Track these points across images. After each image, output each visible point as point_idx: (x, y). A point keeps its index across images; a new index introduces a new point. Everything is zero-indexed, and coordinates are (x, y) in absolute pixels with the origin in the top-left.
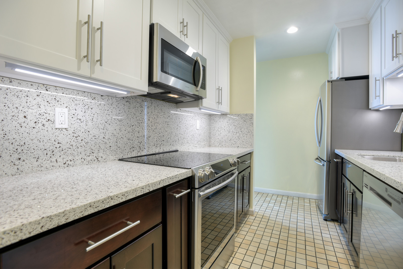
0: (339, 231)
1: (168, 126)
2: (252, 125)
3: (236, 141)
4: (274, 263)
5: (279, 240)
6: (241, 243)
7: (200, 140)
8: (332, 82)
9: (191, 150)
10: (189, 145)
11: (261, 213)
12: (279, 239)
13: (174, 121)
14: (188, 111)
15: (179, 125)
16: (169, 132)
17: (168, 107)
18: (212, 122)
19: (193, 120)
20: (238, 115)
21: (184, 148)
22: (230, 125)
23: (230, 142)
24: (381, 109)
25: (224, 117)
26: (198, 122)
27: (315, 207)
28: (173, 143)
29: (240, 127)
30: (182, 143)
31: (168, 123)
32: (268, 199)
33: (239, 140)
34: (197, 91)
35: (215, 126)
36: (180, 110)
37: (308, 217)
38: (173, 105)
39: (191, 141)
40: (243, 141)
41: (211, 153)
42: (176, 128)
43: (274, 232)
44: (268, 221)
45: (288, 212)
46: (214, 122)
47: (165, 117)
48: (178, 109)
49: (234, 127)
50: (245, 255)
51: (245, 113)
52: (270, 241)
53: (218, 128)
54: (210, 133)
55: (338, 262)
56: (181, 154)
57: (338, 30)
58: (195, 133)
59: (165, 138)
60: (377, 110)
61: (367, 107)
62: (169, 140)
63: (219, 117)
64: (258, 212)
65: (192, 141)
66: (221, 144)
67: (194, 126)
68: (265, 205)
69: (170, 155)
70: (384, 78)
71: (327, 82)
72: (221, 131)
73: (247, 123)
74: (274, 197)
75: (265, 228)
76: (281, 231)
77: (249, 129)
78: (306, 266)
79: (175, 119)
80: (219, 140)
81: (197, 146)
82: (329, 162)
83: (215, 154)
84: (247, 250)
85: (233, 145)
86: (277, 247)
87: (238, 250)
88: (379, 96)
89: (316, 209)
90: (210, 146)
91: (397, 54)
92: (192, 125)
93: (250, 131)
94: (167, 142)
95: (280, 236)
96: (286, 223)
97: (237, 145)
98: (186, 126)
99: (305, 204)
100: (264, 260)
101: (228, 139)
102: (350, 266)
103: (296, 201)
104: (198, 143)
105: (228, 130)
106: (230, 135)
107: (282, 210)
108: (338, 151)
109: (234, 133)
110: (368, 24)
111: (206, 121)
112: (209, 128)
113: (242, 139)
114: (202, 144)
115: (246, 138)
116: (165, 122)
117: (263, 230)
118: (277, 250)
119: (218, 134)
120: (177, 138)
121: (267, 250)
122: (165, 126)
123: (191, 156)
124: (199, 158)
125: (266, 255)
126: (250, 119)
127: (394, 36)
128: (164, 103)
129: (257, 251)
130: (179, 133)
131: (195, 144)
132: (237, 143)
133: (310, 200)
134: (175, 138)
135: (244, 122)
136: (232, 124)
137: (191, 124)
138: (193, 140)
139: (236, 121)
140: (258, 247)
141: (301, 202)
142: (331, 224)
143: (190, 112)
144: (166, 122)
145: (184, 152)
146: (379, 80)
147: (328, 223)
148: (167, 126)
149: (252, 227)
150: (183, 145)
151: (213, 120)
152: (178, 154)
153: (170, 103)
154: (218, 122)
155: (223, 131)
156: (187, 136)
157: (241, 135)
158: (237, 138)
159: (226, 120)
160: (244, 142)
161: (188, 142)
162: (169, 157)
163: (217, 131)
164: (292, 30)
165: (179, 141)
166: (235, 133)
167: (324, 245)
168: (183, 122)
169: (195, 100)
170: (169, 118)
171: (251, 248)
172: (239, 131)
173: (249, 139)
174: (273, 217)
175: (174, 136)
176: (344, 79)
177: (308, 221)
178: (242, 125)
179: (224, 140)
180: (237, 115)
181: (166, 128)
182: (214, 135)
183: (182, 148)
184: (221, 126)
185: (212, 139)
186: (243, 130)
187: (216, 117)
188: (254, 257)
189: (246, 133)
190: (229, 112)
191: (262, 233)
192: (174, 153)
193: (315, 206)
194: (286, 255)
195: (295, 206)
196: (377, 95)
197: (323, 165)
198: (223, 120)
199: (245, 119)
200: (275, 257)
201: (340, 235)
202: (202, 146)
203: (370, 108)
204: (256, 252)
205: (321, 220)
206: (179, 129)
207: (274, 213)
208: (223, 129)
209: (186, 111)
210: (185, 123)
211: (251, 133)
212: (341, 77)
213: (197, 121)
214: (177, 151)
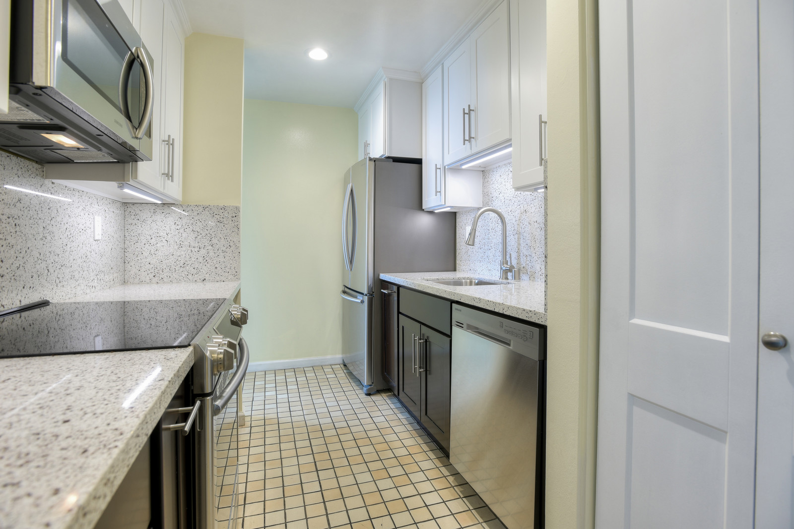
0: (392, 406)
1: (18, 229)
2: (237, 231)
3: (200, 267)
4: (324, 502)
5: (313, 456)
6: (246, 493)
7: (103, 269)
8: (375, 161)
9: (81, 299)
10: (77, 283)
11: (258, 415)
12: (313, 454)
13: (35, 217)
14: (72, 189)
15: (50, 228)
16: (19, 247)
17: (15, 171)
18: (130, 221)
19: (87, 214)
20: (204, 208)
21: (63, 293)
22: (182, 231)
23: (182, 269)
24: (436, 211)
25: (167, 210)
26: (99, 221)
27: (345, 377)
28: (31, 282)
29: (209, 235)
30: (57, 279)
31: (16, 221)
32: (259, 383)
33: (206, 263)
34: (137, 138)
35: (140, 232)
36: (53, 183)
37: (341, 396)
38: (30, 167)
39: (81, 272)
40: (217, 266)
41: (127, 300)
42: (41, 237)
43: (299, 444)
44: (279, 427)
45: (305, 398)
46: (135, 221)
47: (6, 201)
48: (48, 182)
49: (193, 236)
50: (264, 513)
51: (221, 205)
52: (298, 465)
53: (150, 238)
54: (125, 250)
55: (410, 454)
56: (55, 312)
57: (385, 79)
58: (90, 250)
59: (8, 266)
60: (431, 213)
61: (420, 207)
62: (18, 273)
63: (152, 211)
64: (251, 416)
65: (84, 273)
66: (157, 276)
67: (89, 231)
68: (259, 397)
69: (23, 318)
70: (446, 167)
71: (368, 159)
72: (158, 245)
73: (226, 226)
74: (270, 377)
75: (280, 443)
76: (309, 438)
77: (229, 240)
78: (374, 481)
79: (37, 208)
80: (152, 266)
81: (95, 284)
82: (371, 295)
83: (141, 301)
84: (264, 501)
85: (190, 277)
86: (317, 471)
87: (244, 511)
88: (440, 192)
89: (347, 381)
90: (125, 282)
91: (470, 137)
92: (83, 227)
93: (232, 244)
94: (12, 281)
95: (312, 448)
96: (312, 420)
97: (200, 277)
98: (68, 231)
99: (328, 376)
100: (305, 506)
101: (178, 263)
102: (425, 452)
103: (310, 375)
104: (98, 277)
105: (178, 242)
106: (183, 253)
107: (294, 397)
108: (384, 276)
109: (193, 249)
110: (421, 84)
111: (117, 218)
112: (122, 237)
113: (215, 262)
114: (108, 279)
115: (222, 260)
116: (5, 217)
117: (277, 447)
118: (318, 476)
119: (148, 253)
120: (43, 265)
121: (301, 483)
122: (8, 228)
123: (81, 313)
124: (102, 317)
125: (303, 494)
126: (233, 219)
127: (467, 111)
128: (3, 158)
129: (284, 495)
130: (50, 250)
131: (92, 278)
132: (201, 270)
133: (333, 367)
134: (38, 266)
135: (218, 224)
136: (187, 227)
137: (81, 226)
138: (86, 269)
139: (198, 221)
140: (283, 486)
141: (320, 373)
142: (377, 398)
143: (77, 193)
144: (9, 218)
145: (62, 304)
146: (440, 169)
147: (374, 398)
148: (13, 231)
149: (253, 451)
150: (61, 284)
151: (133, 217)
152: (46, 313)
153: (22, 160)
154: (148, 222)
155: (163, 244)
156: (71, 258)
157: (211, 254)
158: (201, 259)
159: (172, 218)
160: (219, 268)
161: (72, 277)
162: (19, 327)
163: (147, 245)
164: (318, 54)
165: (49, 274)
166: (196, 249)
167: (382, 436)
168: (59, 219)
169: (118, 162)
170: (18, 204)
171: (270, 494)
172: (206, 244)
173: (231, 262)
174: (284, 417)
175: (36, 259)
176: (392, 160)
177: (345, 406)
178: (213, 230)
179: (165, 267)
180: (200, 208)
181: (9, 237)
182: (136, 253)
183: (59, 295)
184: (156, 231)
185: (132, 264)
186: (215, 241)
187: (141, 209)
188: (285, 509)
189: (224, 249)
190: (181, 200)
191: (277, 455)
192: (36, 313)
193: (344, 375)
194: (337, 477)
195: (313, 384)
196: (438, 190)
197: (362, 302)
198: (164, 219)
199: (221, 217)
200: (321, 491)
201: (396, 411)
202: (107, 284)
203: (423, 208)
204: (284, 497)
205: (363, 396)
206: (49, 238)
207: (283, 408)
208: (164, 240)
209: (69, 189)
210: (65, 221)
211: (234, 248)
212: (387, 155)
213: (96, 217)
214: (44, 304)
